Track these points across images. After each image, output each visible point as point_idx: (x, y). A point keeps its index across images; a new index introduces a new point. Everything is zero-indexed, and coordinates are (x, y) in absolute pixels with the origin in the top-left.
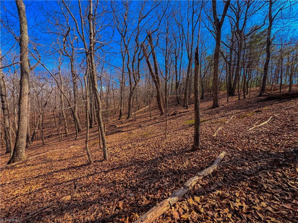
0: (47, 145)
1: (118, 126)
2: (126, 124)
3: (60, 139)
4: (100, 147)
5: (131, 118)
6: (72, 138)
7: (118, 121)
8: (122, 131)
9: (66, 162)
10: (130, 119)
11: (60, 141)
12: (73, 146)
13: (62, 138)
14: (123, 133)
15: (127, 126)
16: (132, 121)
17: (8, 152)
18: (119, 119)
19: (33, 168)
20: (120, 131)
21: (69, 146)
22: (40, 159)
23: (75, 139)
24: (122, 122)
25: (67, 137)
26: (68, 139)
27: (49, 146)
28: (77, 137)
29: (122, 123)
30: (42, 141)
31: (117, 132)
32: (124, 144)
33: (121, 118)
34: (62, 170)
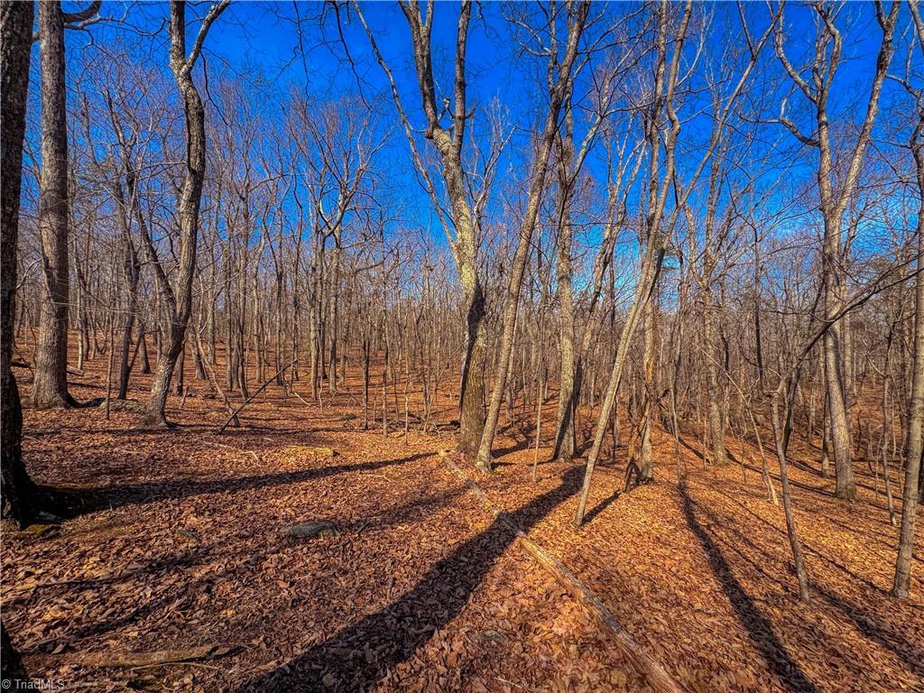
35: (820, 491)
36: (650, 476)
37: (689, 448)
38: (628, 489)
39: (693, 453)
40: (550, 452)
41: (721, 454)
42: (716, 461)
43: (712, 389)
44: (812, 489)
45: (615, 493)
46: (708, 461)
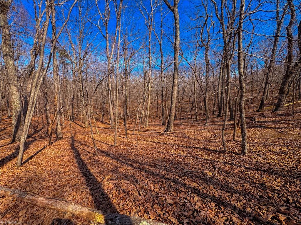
0: (183, 124)
1: (257, 120)
2: (272, 119)
3: (193, 122)
4: (234, 138)
5: (281, 110)
6: (201, 123)
7: (256, 113)
8: (265, 127)
9: (200, 143)
10: (279, 112)
11: (192, 124)
12: (204, 131)
13: (194, 121)
14: (267, 130)
15: (275, 122)
16: (283, 115)
17: (164, 124)
18: (258, 111)
19: (178, 139)
20: (261, 127)
21: (201, 130)
22: (181, 134)
23: (205, 125)
24: (263, 115)
25: (197, 121)
26: (198, 123)
27: (185, 126)
28: (206, 123)
29: (265, 117)
30: (180, 121)
31: (257, 126)
32: (272, 145)
33: (262, 110)
34: (199, 148)
35: (109, 128)
36: (61, 137)
37: (78, 124)
38: (51, 143)
39: (79, 126)
40: (10, 140)
41: (87, 124)
42: (85, 127)
43: (83, 106)
44: (107, 128)
45: (44, 147)
46: (83, 127)
